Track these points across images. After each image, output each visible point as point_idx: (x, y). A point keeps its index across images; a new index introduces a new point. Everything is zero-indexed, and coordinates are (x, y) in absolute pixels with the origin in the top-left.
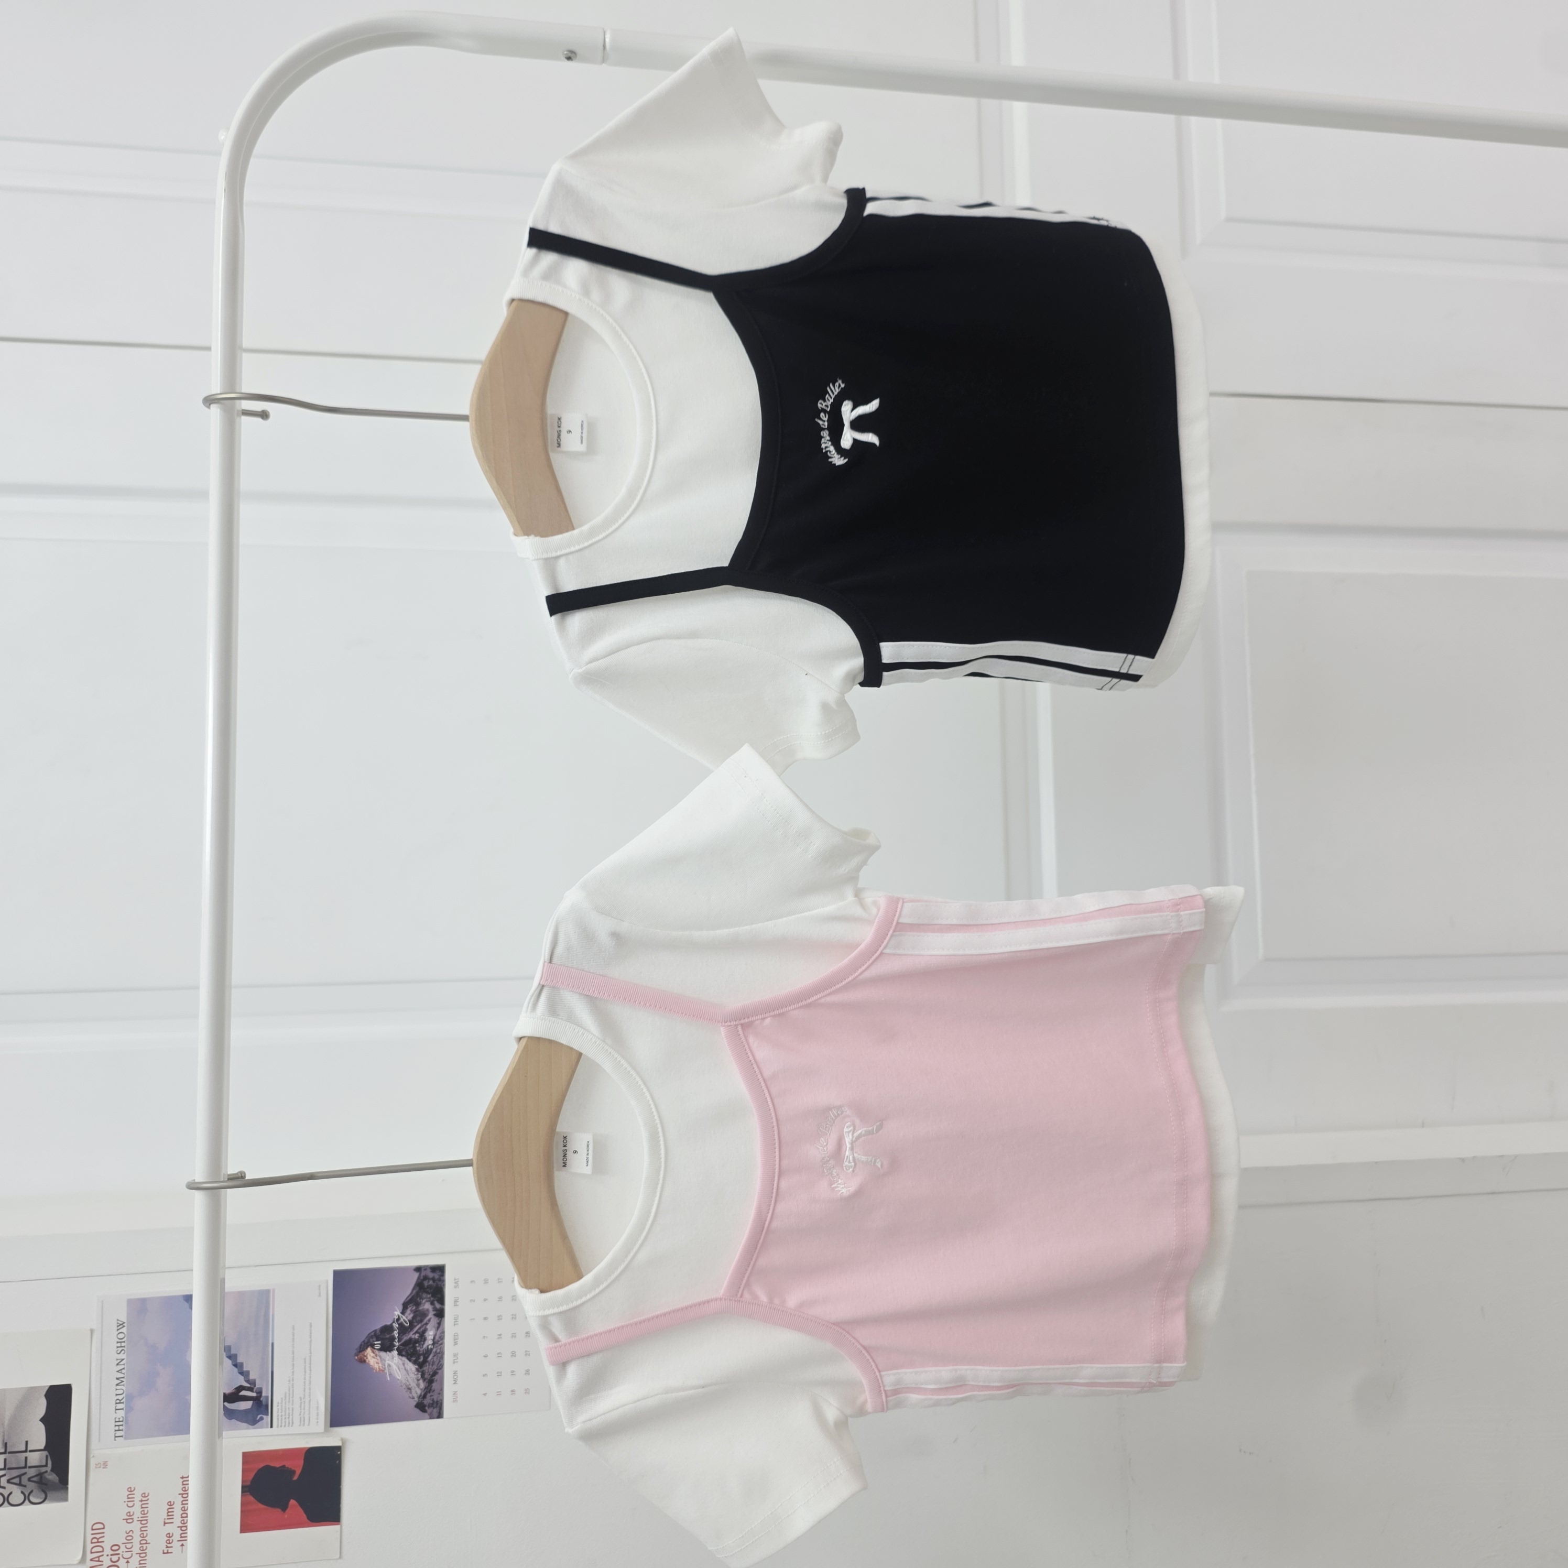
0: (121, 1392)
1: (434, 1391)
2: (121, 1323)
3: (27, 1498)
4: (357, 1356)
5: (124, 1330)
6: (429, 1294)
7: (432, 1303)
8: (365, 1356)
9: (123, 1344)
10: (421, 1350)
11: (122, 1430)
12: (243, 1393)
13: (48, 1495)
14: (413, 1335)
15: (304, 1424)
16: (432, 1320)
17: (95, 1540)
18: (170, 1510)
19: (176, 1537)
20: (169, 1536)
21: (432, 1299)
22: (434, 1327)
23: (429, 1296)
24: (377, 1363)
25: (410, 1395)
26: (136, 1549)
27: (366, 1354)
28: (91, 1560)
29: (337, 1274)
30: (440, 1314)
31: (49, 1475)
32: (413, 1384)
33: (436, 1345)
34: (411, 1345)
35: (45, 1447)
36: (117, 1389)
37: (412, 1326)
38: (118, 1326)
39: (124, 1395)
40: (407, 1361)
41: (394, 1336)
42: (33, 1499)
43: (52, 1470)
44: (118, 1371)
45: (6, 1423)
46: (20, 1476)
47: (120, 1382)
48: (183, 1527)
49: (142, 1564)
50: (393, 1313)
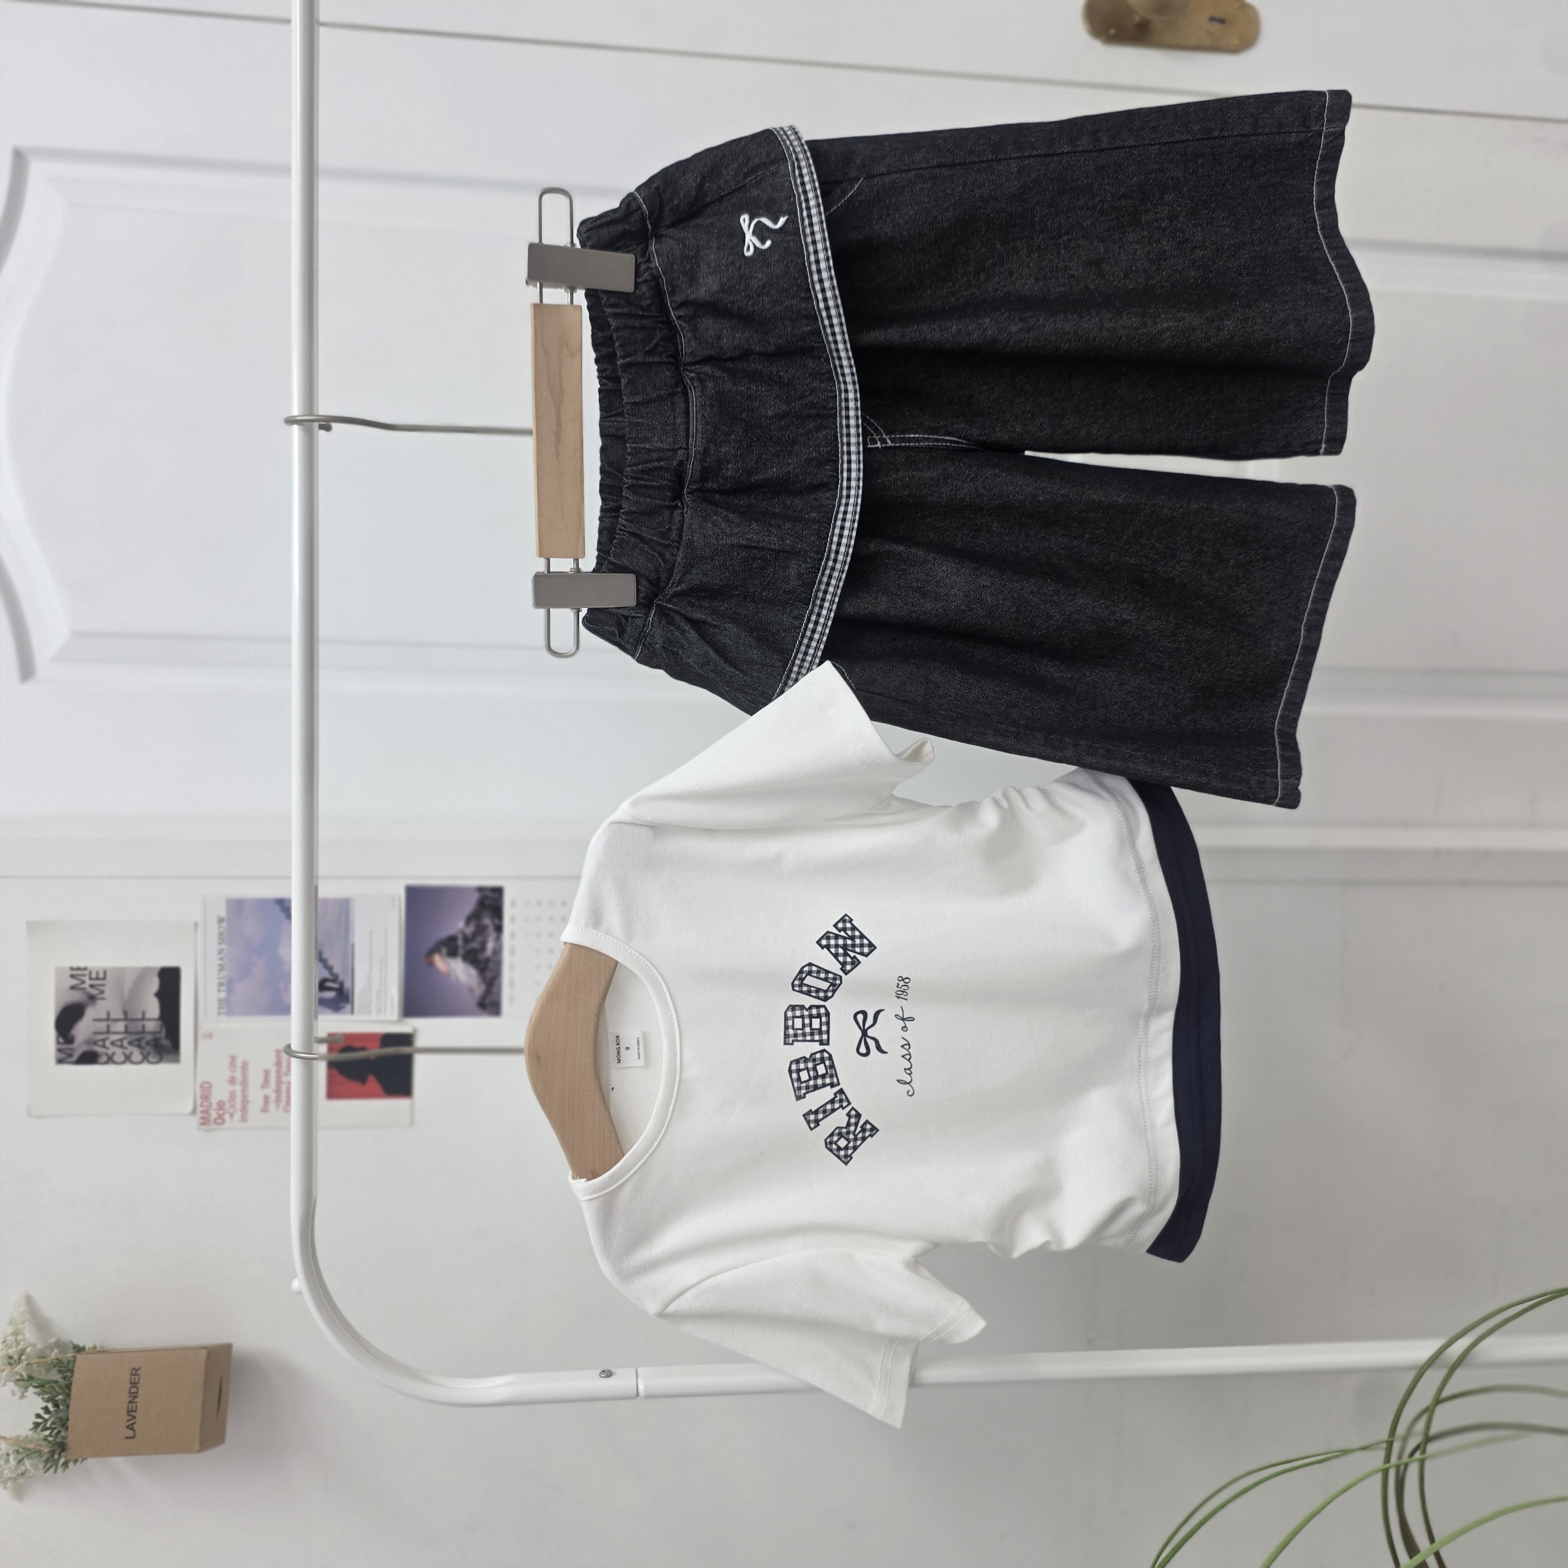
0: (223, 976)
1: (493, 993)
2: (221, 918)
3: (145, 1059)
4: (426, 959)
5: (224, 925)
6: (489, 911)
7: (492, 919)
9: (224, 937)
10: (482, 958)
11: (224, 1008)
12: (329, 984)
13: (163, 1057)
14: (475, 946)
15: (381, 1013)
16: (491, 933)
17: (203, 1097)
18: (266, 1076)
19: (273, 1096)
20: (266, 1098)
21: (492, 915)
22: (494, 939)
23: (490, 913)
24: (444, 966)
25: (473, 995)
26: (239, 1106)
27: (434, 958)
28: (202, 1112)
29: (409, 889)
30: (499, 929)
31: (163, 1040)
32: (475, 987)
33: (495, 955)
34: (474, 953)
35: (159, 1017)
36: (219, 974)
37: (474, 937)
38: (219, 921)
39: (225, 979)
40: (470, 967)
41: (459, 944)
42: (150, 1059)
43: (166, 1037)
44: (221, 959)
45: (126, 993)
46: (139, 1040)
47: (222, 968)
48: (278, 1091)
49: (244, 1119)
50: (458, 925)
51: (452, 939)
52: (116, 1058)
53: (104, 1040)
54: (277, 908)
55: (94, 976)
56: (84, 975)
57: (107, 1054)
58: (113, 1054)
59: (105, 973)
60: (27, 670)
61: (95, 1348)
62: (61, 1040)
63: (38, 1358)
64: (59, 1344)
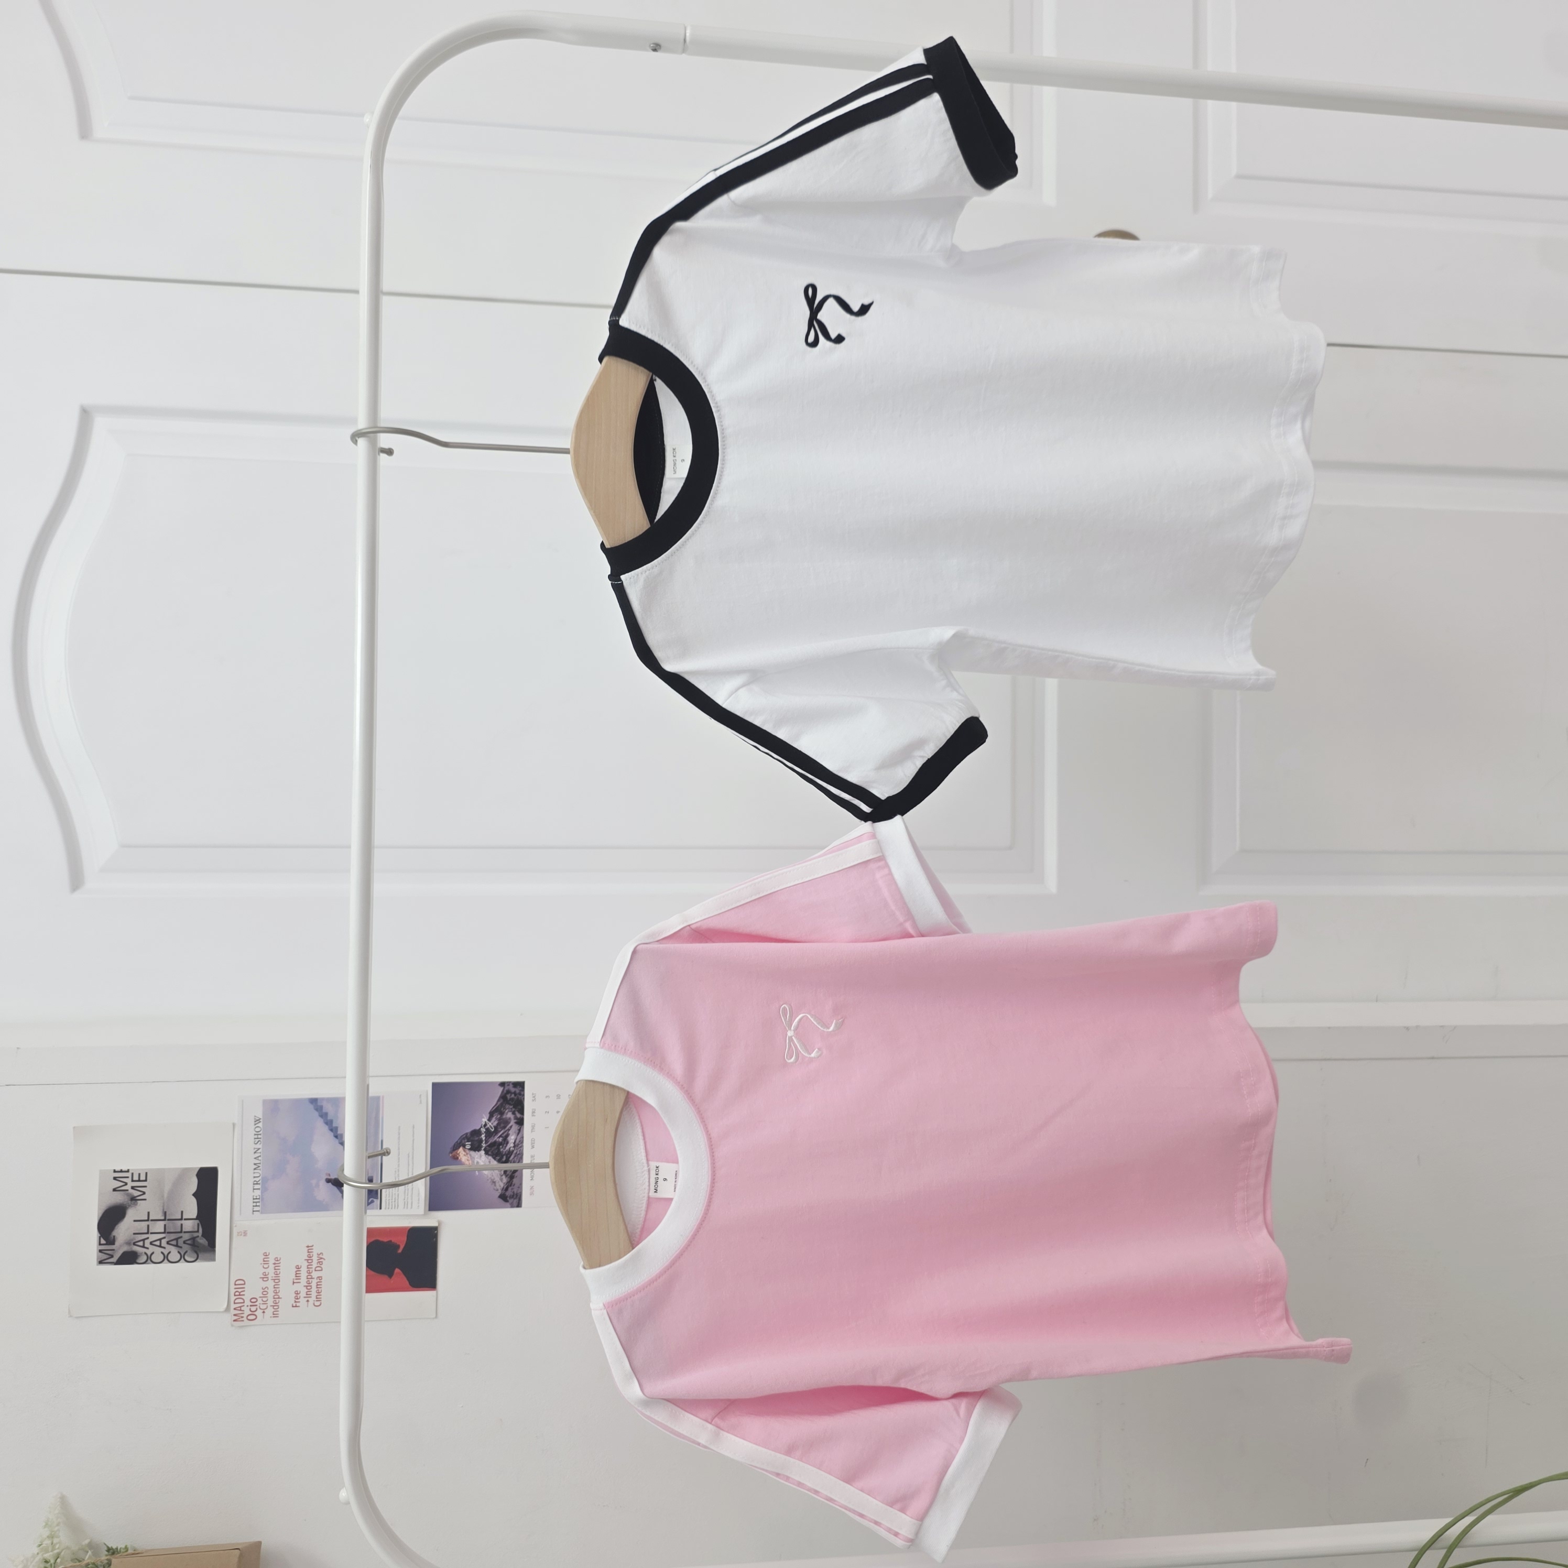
0: (258, 1175)
1: (514, 1185)
2: (258, 1119)
3: (182, 1257)
4: (452, 1153)
5: (260, 1125)
6: (511, 1105)
7: (514, 1113)
8: (456, 1153)
9: (259, 1136)
10: (505, 1151)
11: (259, 1206)
13: (200, 1255)
14: (497, 1138)
15: (407, 1208)
16: (513, 1127)
17: (237, 1294)
18: (298, 1272)
19: (303, 1292)
20: (297, 1293)
21: (513, 1109)
22: (515, 1132)
23: (511, 1107)
24: (468, 1160)
25: (495, 1188)
26: (270, 1302)
27: (458, 1152)
28: (235, 1309)
29: (435, 1086)
30: (520, 1122)
31: (200, 1239)
32: (497, 1179)
33: (516, 1148)
34: (496, 1147)
35: (197, 1217)
36: (254, 1173)
37: (496, 1131)
38: (255, 1121)
39: (260, 1178)
40: (492, 1160)
41: (482, 1138)
42: (186, 1258)
43: (202, 1236)
44: (255, 1158)
45: (166, 1195)
46: (177, 1239)
47: (257, 1167)
48: (308, 1286)
49: (275, 1315)
50: (481, 1120)
51: (477, 1133)
52: (153, 1258)
53: (144, 1240)
54: (311, 1107)
55: (136, 1178)
56: (128, 1177)
57: (146, 1253)
58: (153, 1253)
59: (146, 1173)
60: (76, 880)
61: (126, 1549)
62: (103, 1241)
63: (72, 1560)
64: (91, 1546)
